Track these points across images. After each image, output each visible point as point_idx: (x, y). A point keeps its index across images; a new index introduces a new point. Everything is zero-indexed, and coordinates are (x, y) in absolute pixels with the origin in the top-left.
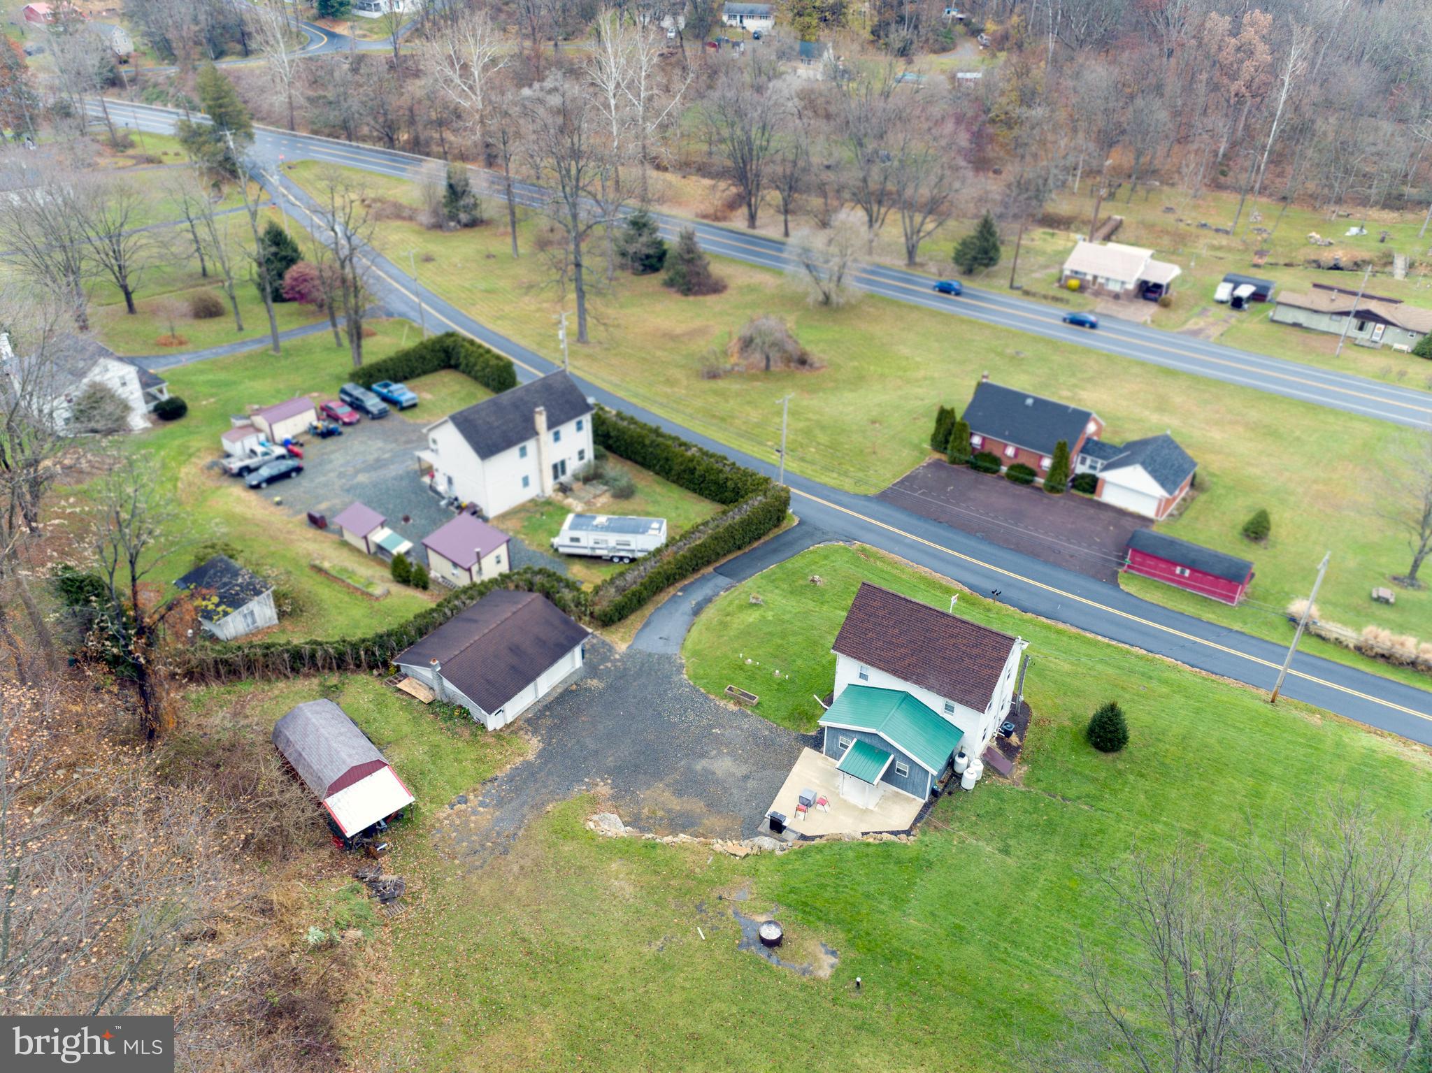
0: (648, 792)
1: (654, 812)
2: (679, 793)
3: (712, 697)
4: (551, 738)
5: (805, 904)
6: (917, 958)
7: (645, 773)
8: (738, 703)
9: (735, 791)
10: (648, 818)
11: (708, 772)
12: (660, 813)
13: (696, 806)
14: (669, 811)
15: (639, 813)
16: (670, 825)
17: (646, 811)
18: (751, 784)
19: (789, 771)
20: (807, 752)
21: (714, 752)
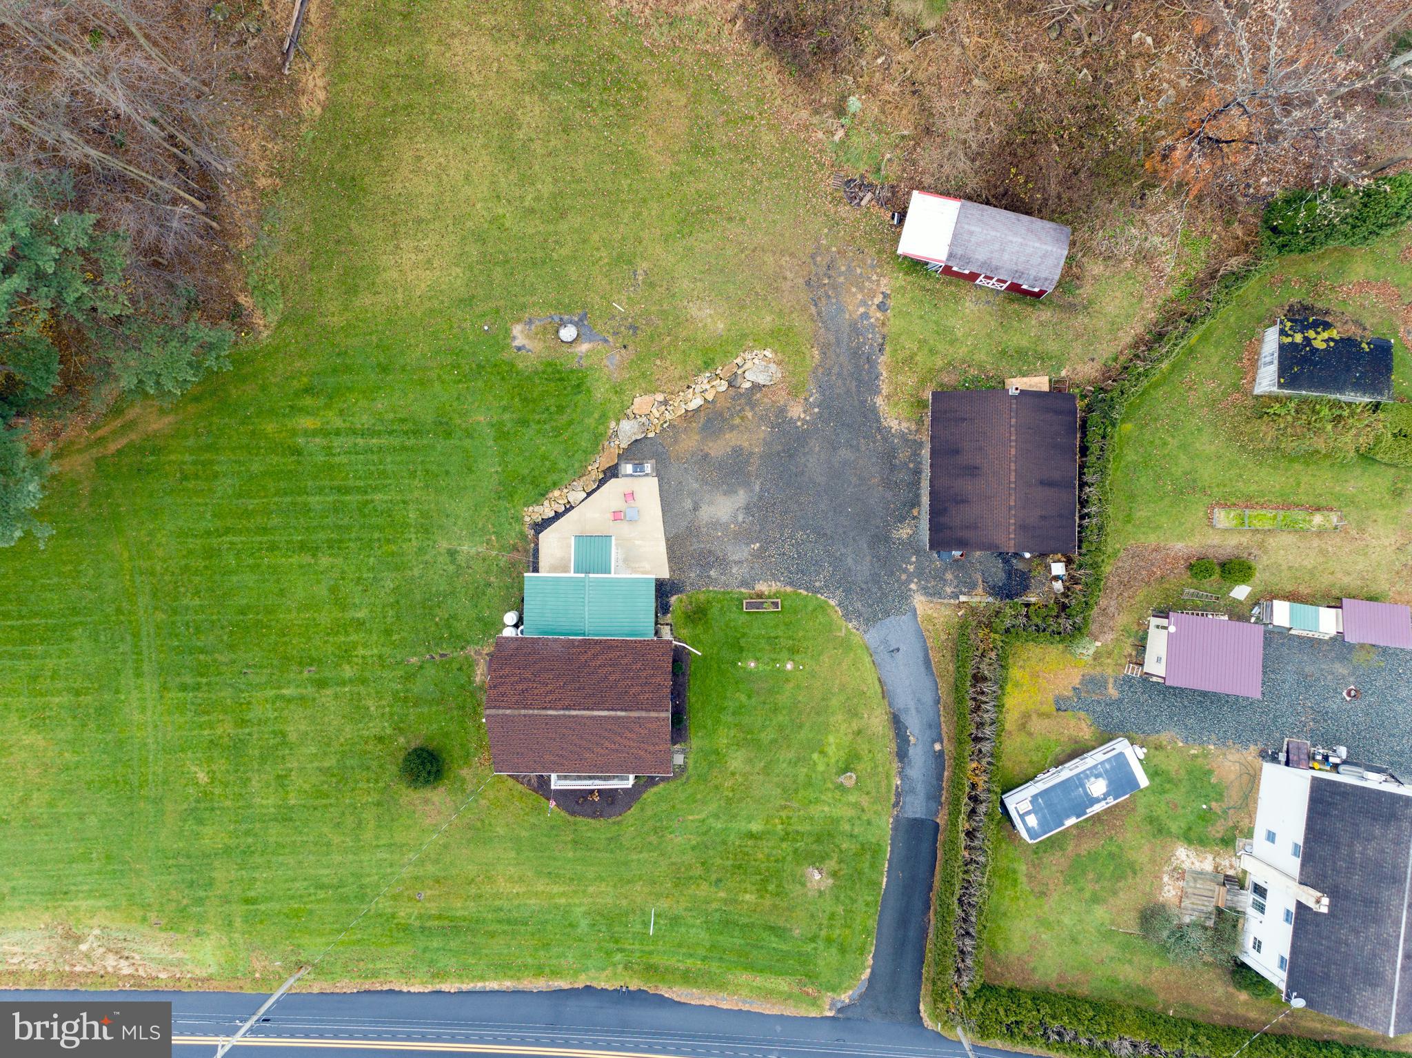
0: (762, 436)
1: (742, 418)
2: (738, 451)
3: (789, 589)
4: (885, 439)
5: (561, 380)
6: (460, 381)
7: (778, 454)
8: (760, 595)
9: (696, 486)
10: (743, 410)
11: (730, 491)
12: (737, 421)
13: (718, 448)
14: (732, 428)
15: (752, 409)
16: (721, 414)
17: (750, 415)
18: (688, 504)
19: (667, 540)
20: (665, 574)
21: (740, 519)
